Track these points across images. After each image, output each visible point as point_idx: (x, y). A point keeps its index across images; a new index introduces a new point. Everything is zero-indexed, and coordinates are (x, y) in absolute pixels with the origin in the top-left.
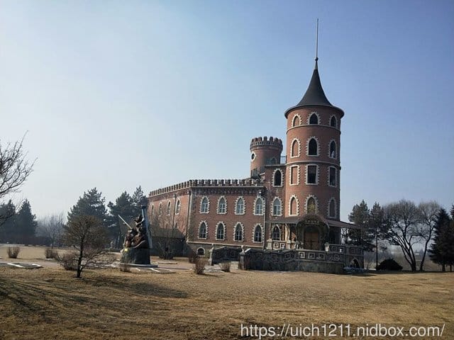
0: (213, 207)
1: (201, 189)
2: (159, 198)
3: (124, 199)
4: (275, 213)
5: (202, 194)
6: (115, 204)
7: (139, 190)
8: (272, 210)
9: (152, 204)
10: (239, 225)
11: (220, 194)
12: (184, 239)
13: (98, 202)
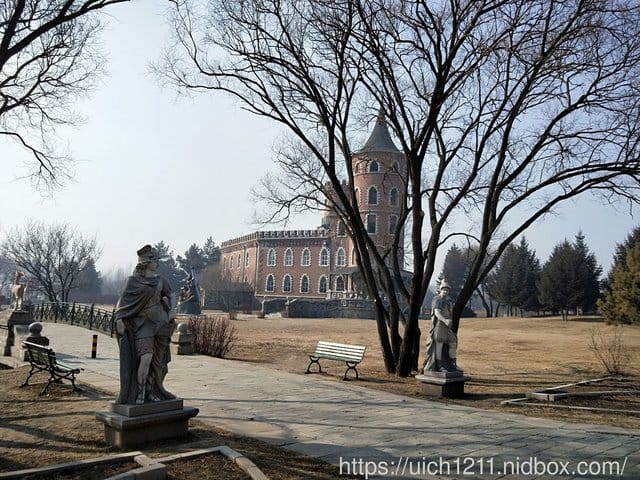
0: (280, 258)
1: (267, 241)
2: (230, 250)
3: (193, 252)
4: (339, 263)
5: (269, 246)
6: (184, 257)
7: (210, 241)
8: (336, 261)
9: (224, 256)
10: (305, 278)
11: (287, 246)
12: (253, 293)
13: (165, 257)
